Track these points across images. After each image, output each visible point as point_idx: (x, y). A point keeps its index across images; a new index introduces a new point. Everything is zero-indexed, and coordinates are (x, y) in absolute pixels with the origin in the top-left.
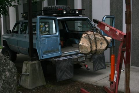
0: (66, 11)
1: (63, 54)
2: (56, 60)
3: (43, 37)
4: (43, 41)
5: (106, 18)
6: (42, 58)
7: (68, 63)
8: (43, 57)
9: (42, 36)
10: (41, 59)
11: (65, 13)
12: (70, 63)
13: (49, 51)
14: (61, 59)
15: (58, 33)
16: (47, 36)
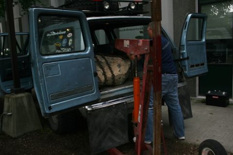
0: (110, 5)
1: (105, 94)
2: (89, 109)
3: (48, 59)
4: (48, 68)
5: (192, 17)
6: (48, 112)
7: (116, 114)
8: (50, 108)
9: (46, 57)
10: (46, 114)
11: (107, 7)
12: (120, 113)
13: (66, 93)
14: (100, 105)
15: (89, 48)
16: (60, 58)
